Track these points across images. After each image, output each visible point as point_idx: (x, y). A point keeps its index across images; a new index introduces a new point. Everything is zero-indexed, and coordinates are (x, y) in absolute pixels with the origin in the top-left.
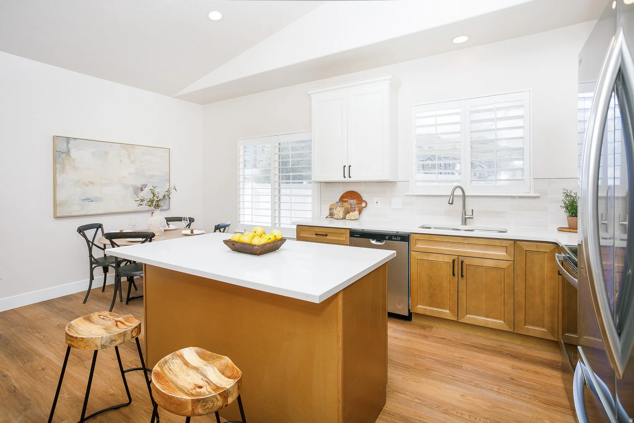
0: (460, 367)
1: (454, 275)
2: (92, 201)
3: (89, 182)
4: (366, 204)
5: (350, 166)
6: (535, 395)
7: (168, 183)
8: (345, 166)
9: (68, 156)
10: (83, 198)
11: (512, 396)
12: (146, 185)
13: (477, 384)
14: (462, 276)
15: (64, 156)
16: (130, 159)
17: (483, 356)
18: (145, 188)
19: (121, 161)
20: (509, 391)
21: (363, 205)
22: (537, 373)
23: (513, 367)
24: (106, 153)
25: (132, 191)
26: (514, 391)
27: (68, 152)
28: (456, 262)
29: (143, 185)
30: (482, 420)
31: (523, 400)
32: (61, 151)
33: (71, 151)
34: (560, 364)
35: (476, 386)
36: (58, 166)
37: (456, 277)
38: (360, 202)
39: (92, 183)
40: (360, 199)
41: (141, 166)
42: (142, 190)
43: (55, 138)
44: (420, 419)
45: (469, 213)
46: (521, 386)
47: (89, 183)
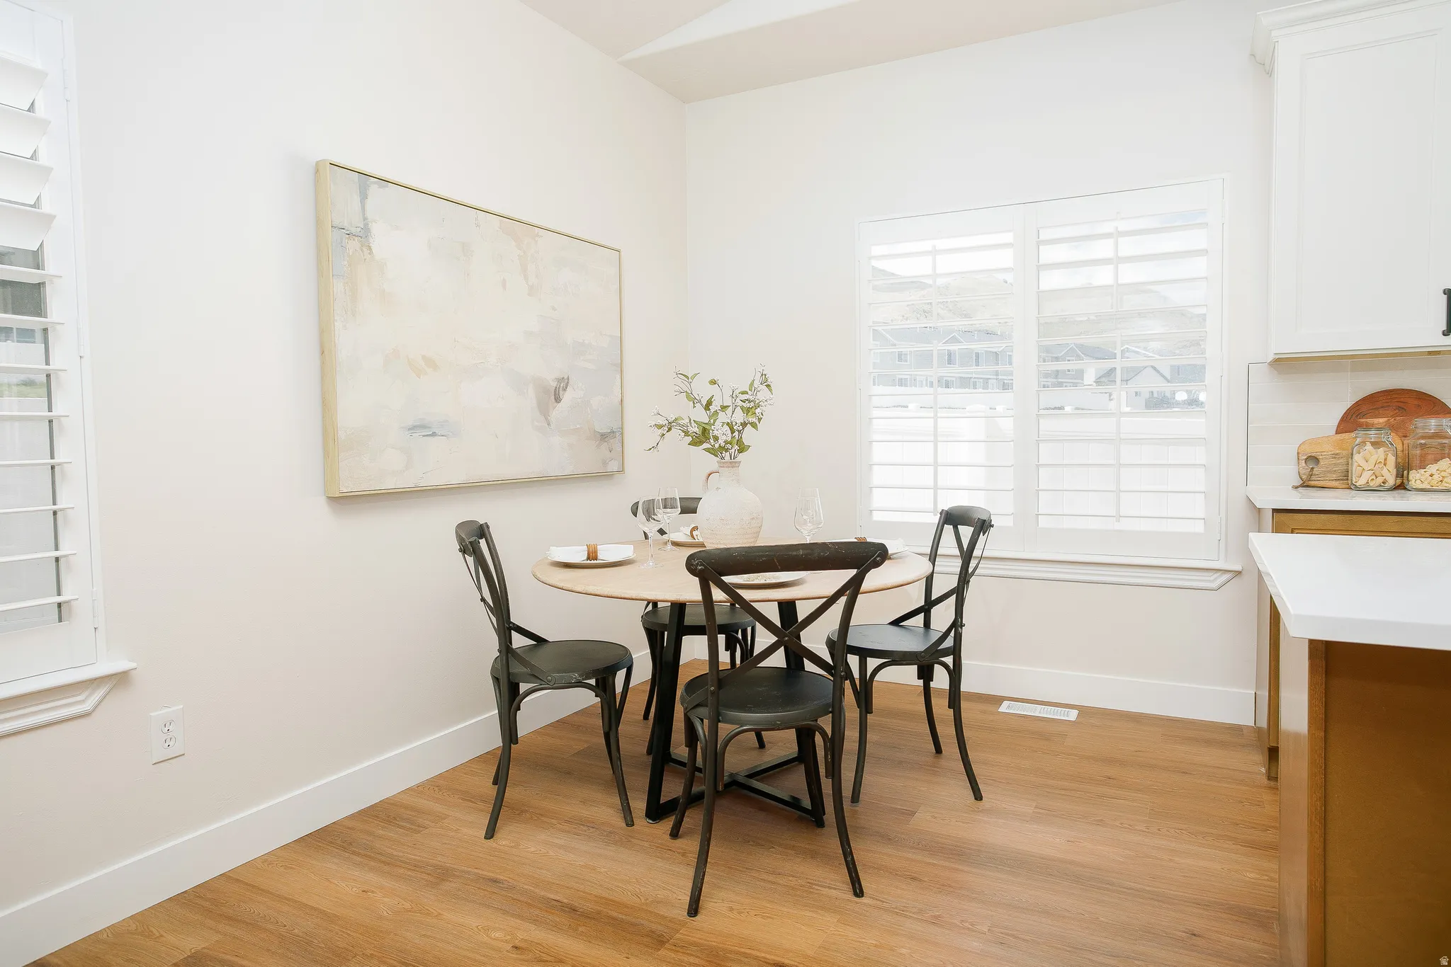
2: (434, 434)
3: (424, 357)
7: (618, 377)
9: (365, 249)
12: (568, 379)
15: (353, 247)
16: (526, 278)
18: (565, 389)
19: (504, 285)
24: (467, 250)
25: (535, 403)
27: (363, 235)
29: (560, 380)
32: (346, 225)
36: (338, 287)
39: (430, 363)
41: (554, 308)
42: (557, 400)
47: (423, 365)
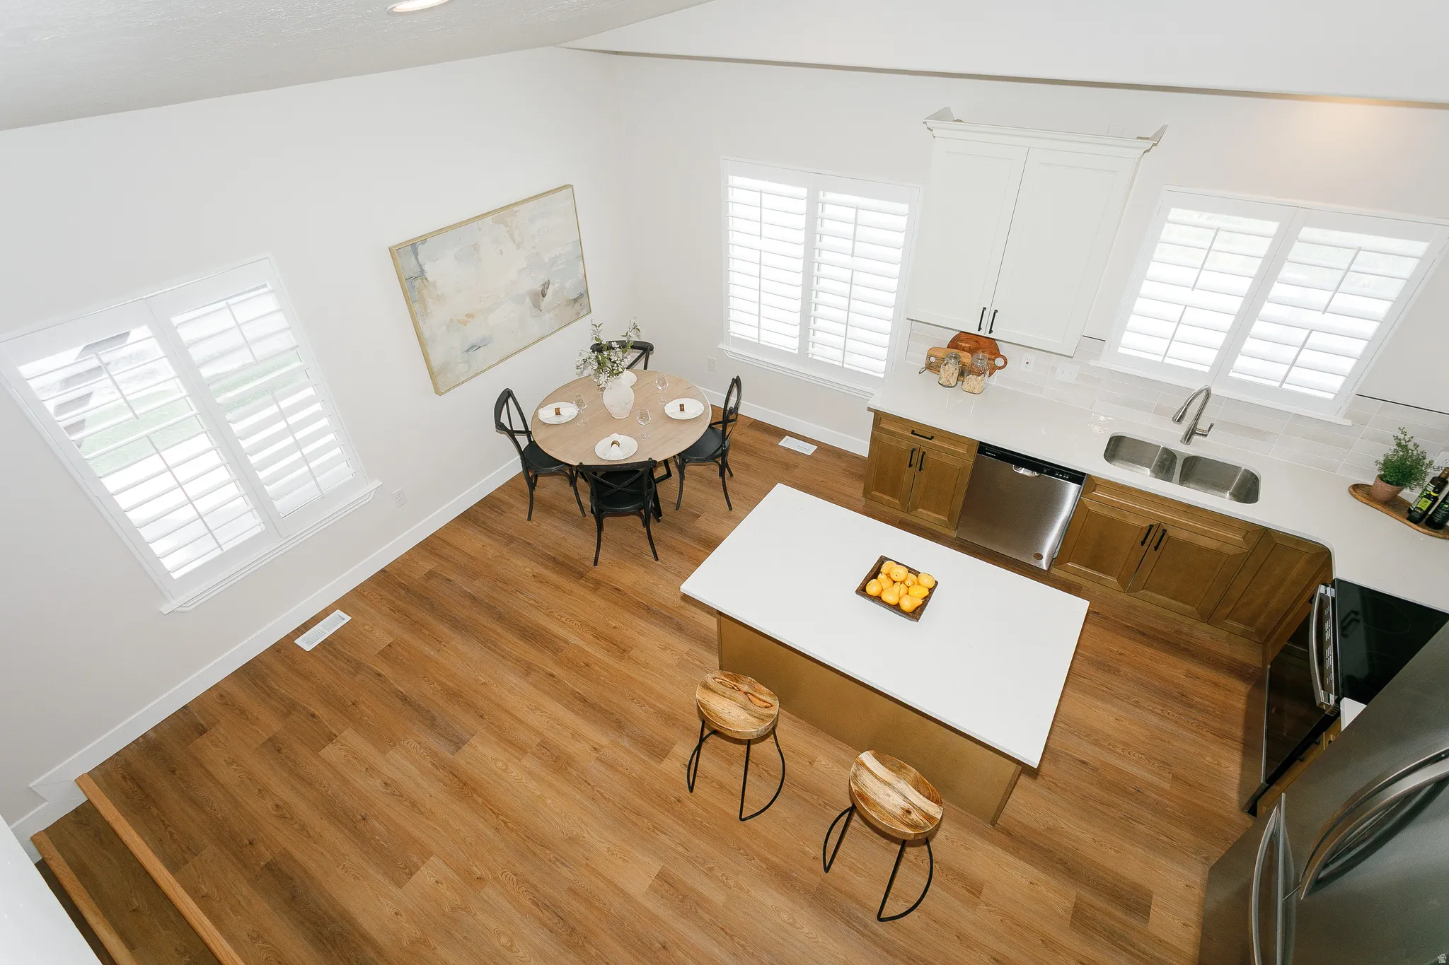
0: (1116, 672)
1: (1143, 543)
2: (479, 347)
3: (465, 315)
4: (1006, 363)
5: (996, 311)
6: (1206, 721)
8: (985, 309)
9: (424, 281)
10: (466, 349)
11: (1176, 722)
12: (548, 282)
13: (1137, 702)
14: (1156, 548)
15: (417, 283)
16: (514, 240)
17: (1149, 651)
18: (547, 288)
19: (501, 252)
20: (1175, 715)
21: (999, 362)
22: (1216, 685)
23: (1189, 675)
24: (476, 247)
25: (531, 304)
26: (1180, 714)
27: (422, 273)
28: (1153, 530)
29: (544, 285)
30: (1136, 755)
31: (1190, 729)
32: (411, 275)
33: (426, 268)
34: (1251, 671)
35: (1136, 704)
36: (416, 307)
37: (1145, 546)
38: (993, 357)
39: (470, 316)
40: (995, 351)
41: (534, 248)
42: (544, 295)
43: (395, 252)
44: (1067, 751)
45: (1203, 425)
46: (1192, 707)
47: (466, 318)
